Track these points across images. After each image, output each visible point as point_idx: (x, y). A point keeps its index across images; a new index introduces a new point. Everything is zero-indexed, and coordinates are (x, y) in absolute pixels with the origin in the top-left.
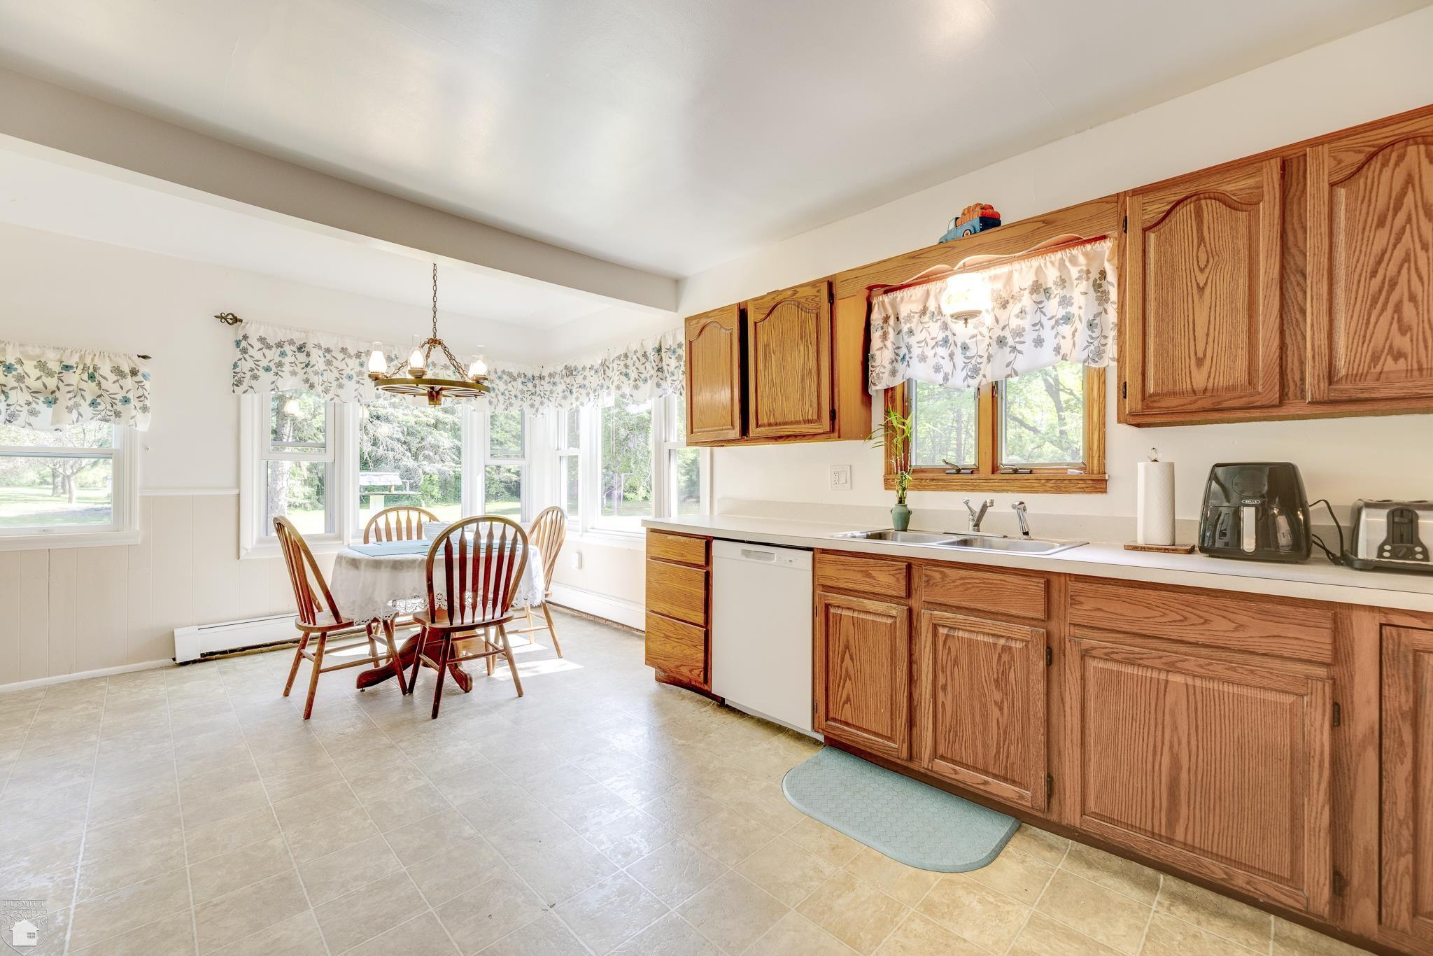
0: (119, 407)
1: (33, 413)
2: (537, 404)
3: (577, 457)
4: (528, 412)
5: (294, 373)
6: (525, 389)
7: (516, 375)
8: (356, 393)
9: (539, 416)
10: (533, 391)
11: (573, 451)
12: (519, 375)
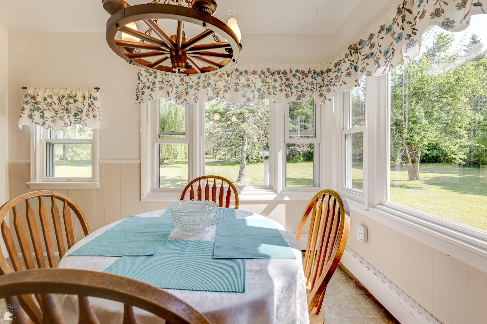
2: (325, 93)
3: (362, 133)
4: (318, 101)
5: (161, 88)
6: (315, 82)
7: (307, 72)
8: (194, 97)
9: (327, 102)
10: (322, 84)
11: (358, 129)
12: (310, 72)
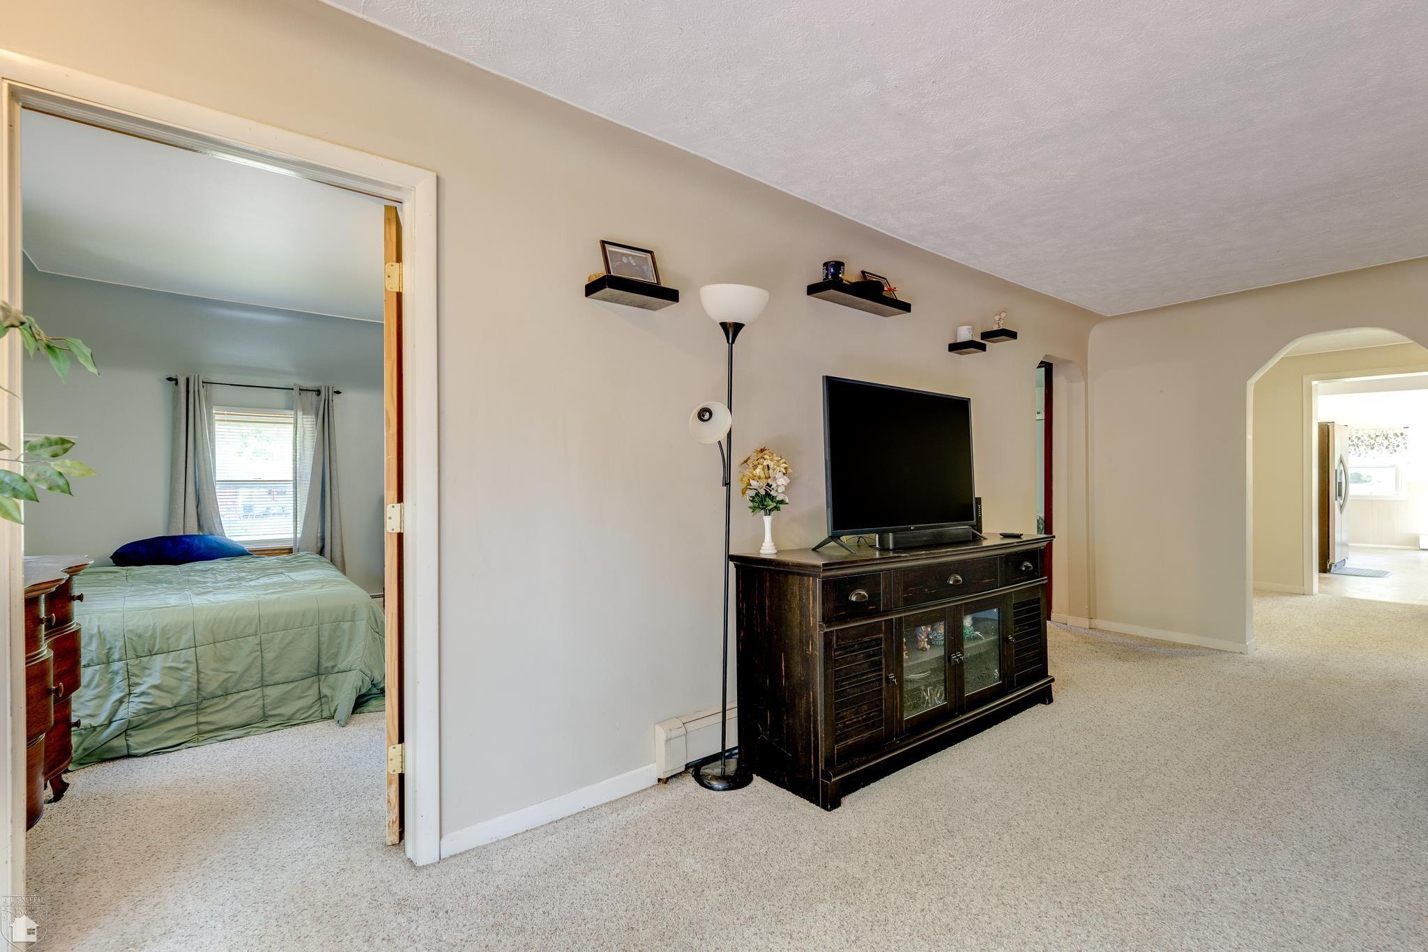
0: (1396, 448)
1: (1367, 453)
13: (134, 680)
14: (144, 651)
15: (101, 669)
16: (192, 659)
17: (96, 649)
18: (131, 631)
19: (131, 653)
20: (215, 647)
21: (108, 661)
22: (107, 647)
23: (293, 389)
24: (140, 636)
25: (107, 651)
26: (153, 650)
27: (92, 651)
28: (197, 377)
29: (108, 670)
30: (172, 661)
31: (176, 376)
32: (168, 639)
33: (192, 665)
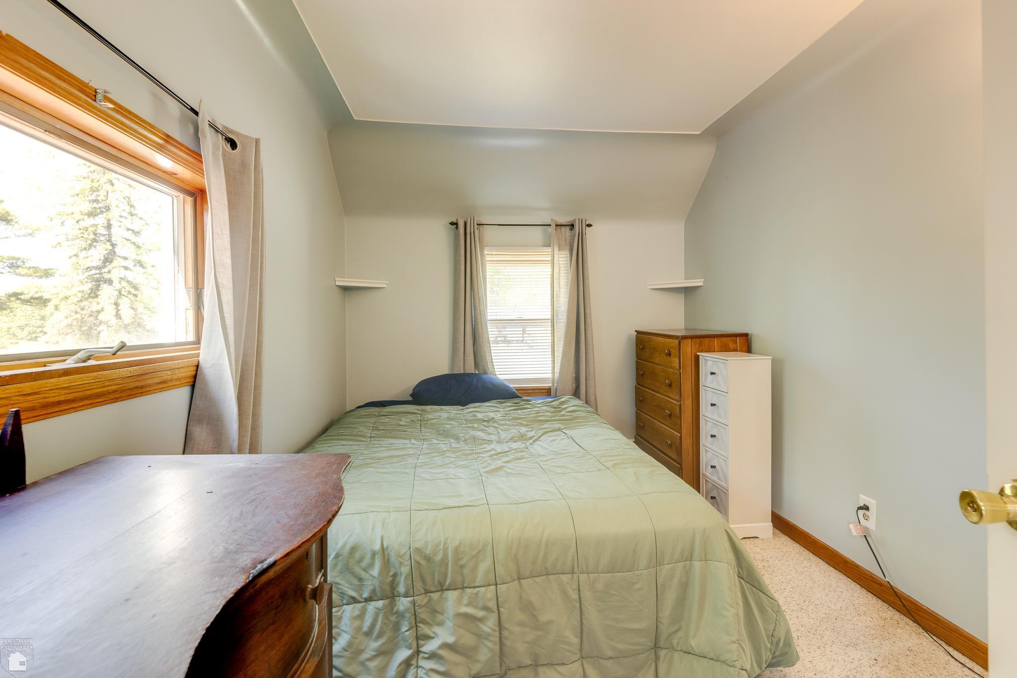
13: (425, 629)
14: (434, 583)
15: (384, 606)
16: (492, 604)
17: (379, 576)
18: (418, 550)
19: (418, 585)
20: (521, 585)
21: (391, 595)
22: (391, 573)
23: (550, 225)
24: (428, 559)
25: (390, 579)
26: (445, 582)
27: (374, 577)
28: (472, 217)
29: (392, 609)
30: (467, 605)
31: (457, 220)
32: (462, 567)
33: (495, 614)
